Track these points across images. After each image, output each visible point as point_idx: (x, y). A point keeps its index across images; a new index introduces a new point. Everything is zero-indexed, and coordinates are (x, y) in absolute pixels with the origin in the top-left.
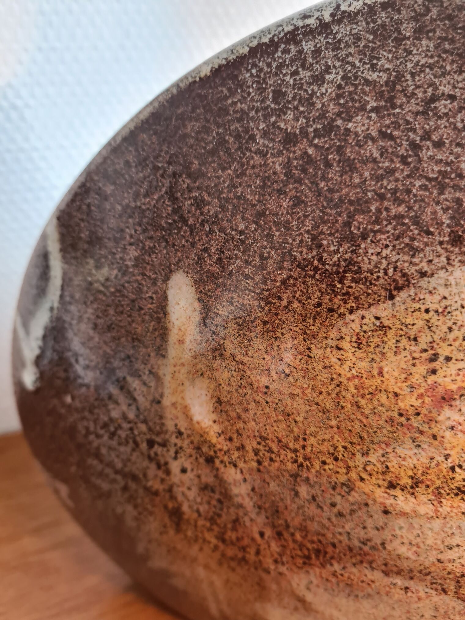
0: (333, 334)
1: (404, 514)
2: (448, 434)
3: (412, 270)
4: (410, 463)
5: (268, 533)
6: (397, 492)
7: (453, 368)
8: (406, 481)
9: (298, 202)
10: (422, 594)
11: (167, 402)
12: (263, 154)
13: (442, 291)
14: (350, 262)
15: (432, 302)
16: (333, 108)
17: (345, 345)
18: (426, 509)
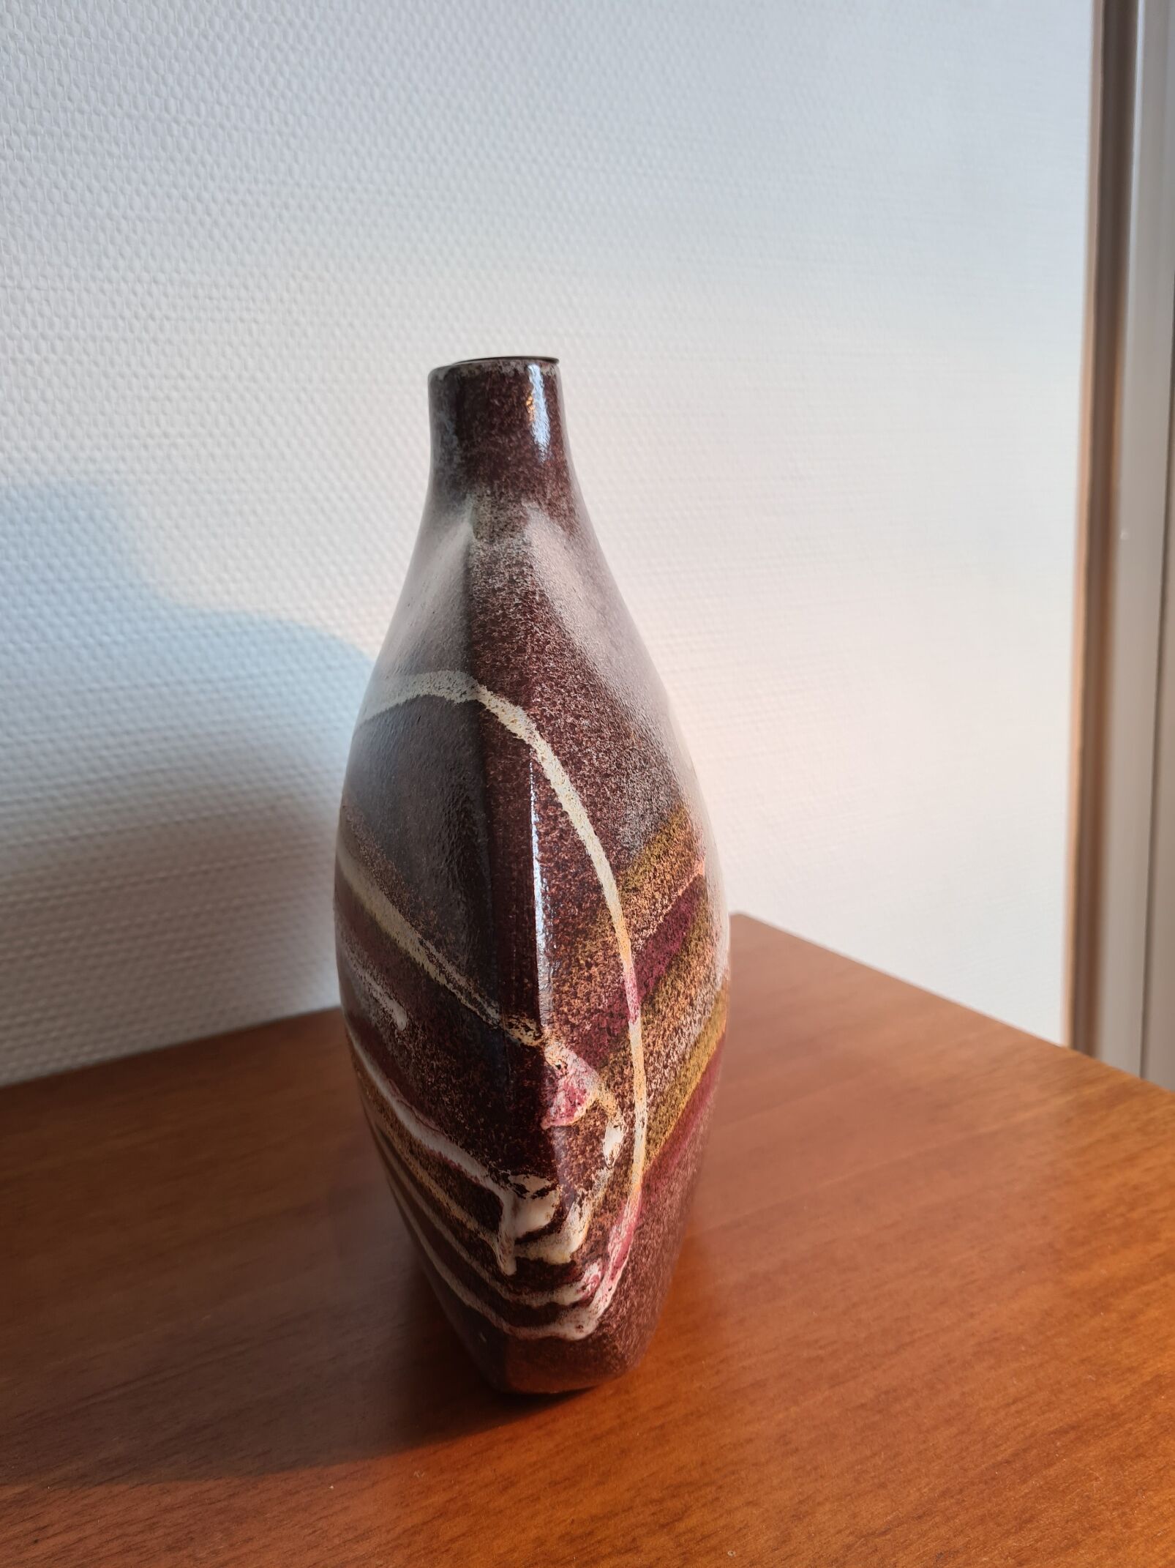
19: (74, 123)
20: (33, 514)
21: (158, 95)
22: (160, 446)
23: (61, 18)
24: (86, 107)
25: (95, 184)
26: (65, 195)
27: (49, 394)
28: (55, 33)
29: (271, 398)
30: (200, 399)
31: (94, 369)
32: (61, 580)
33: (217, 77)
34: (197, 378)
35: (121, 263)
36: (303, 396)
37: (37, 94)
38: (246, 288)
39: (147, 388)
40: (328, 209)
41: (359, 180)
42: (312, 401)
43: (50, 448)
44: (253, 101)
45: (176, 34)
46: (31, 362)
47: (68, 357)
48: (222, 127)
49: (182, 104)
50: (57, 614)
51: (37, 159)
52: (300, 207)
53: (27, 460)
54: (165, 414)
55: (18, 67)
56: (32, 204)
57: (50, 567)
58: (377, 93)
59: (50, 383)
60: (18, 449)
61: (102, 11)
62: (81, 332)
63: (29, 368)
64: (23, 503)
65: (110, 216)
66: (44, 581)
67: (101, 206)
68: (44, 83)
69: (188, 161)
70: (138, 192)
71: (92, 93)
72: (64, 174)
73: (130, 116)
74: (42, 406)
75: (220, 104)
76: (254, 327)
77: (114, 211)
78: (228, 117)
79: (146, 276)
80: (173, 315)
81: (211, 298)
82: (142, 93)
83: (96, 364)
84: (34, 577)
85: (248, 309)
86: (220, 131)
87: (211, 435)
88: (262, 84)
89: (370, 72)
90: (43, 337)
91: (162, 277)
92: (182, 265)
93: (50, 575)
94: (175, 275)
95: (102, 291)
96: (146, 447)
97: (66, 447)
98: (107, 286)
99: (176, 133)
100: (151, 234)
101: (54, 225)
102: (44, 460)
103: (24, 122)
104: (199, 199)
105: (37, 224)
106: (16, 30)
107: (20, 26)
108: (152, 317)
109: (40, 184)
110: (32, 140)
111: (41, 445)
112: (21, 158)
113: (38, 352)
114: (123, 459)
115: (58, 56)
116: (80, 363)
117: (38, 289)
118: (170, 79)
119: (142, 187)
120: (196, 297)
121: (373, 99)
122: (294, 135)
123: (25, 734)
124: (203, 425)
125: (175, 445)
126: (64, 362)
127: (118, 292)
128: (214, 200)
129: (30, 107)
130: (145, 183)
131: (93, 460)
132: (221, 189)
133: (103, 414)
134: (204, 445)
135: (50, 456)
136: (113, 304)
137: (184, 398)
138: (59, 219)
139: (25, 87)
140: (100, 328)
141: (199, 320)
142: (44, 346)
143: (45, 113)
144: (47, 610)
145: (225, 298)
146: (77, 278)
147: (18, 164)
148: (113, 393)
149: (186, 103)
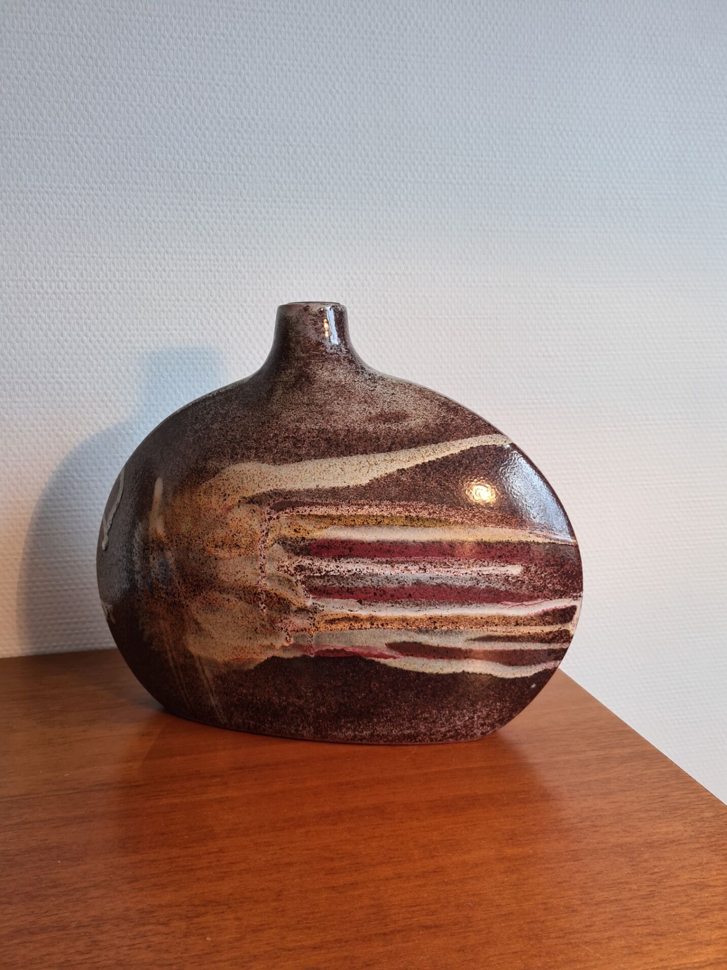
0: (198, 491)
1: (221, 559)
2: (230, 522)
3: (220, 467)
4: (221, 535)
5: (181, 581)
6: (218, 549)
7: (230, 497)
8: (220, 543)
9: (194, 450)
10: (234, 602)
11: (150, 529)
12: (188, 436)
13: (227, 473)
14: (205, 467)
15: (224, 477)
16: (210, 422)
17: (201, 494)
18: (227, 555)
19: (131, 177)
20: (99, 368)
21: (174, 160)
22: (164, 335)
23: (129, 126)
24: (138, 168)
25: (140, 205)
26: (125, 212)
27: (111, 309)
28: (125, 133)
29: (224, 311)
30: (186, 311)
31: (134, 296)
32: (110, 401)
33: (205, 149)
34: (186, 300)
35: (151, 244)
36: (241, 310)
37: (115, 164)
38: (214, 254)
39: (159, 306)
40: (260, 212)
41: (278, 196)
42: (246, 312)
43: (110, 336)
44: (223, 159)
45: (185, 129)
46: (103, 293)
47: (121, 291)
48: (206, 173)
49: (186, 163)
50: (108, 418)
51: (113, 195)
52: (245, 212)
53: (98, 341)
54: (167, 318)
55: (106, 152)
56: (109, 217)
57: (106, 394)
58: (291, 150)
59: (112, 304)
60: (94, 336)
61: (149, 121)
62: (129, 279)
63: (102, 296)
64: (95, 362)
65: (146, 221)
66: (103, 401)
67: (142, 216)
68: (119, 158)
69: (187, 192)
70: (161, 209)
71: (141, 161)
72: (125, 201)
73: (159, 171)
74: (107, 315)
75: (206, 162)
76: (217, 274)
77: (149, 218)
78: (209, 168)
79: (162, 250)
80: (175, 269)
81: (195, 260)
82: (167, 160)
83: (135, 294)
84: (98, 399)
85: (214, 265)
86: (205, 175)
87: (191, 330)
88: (228, 150)
89: (288, 140)
90: (110, 281)
91: (170, 250)
92: (181, 244)
93: (106, 398)
94: (177, 249)
95: (141, 258)
96: (157, 335)
97: (118, 335)
98: (143, 255)
99: (182, 178)
100: (166, 229)
101: (119, 226)
102: (106, 341)
103: (108, 178)
104: (192, 210)
105: (111, 226)
106: (107, 134)
107: (109, 132)
108: (164, 271)
109: (113, 207)
110: (111, 186)
111: (105, 333)
112: (105, 195)
113: (107, 289)
114: (146, 341)
115: (126, 144)
116: (127, 293)
117: (109, 258)
118: (181, 151)
119: (164, 206)
120: (188, 260)
121: (288, 153)
122: (244, 175)
123: (88, 476)
124: (187, 325)
125: (172, 334)
126: (119, 293)
127: (148, 258)
128: (200, 210)
129: (111, 170)
130: (165, 204)
131: (130, 342)
132: (203, 204)
133: (137, 319)
134: (187, 334)
135: (109, 339)
136: (145, 264)
137: (178, 311)
138: (121, 224)
139: (109, 161)
140: (138, 276)
141: (188, 271)
142: (110, 285)
143: (118, 173)
144: (103, 416)
145: (202, 260)
146: (128, 252)
147: (104, 198)
148: (142, 308)
149: (188, 162)
